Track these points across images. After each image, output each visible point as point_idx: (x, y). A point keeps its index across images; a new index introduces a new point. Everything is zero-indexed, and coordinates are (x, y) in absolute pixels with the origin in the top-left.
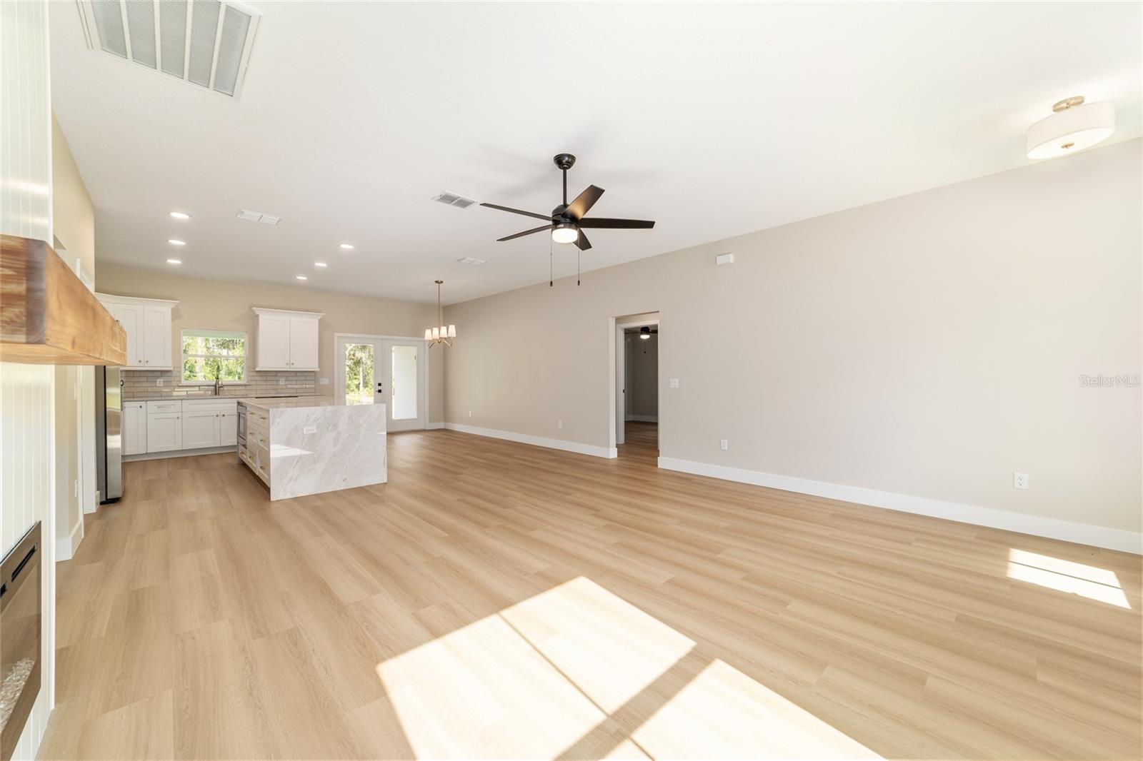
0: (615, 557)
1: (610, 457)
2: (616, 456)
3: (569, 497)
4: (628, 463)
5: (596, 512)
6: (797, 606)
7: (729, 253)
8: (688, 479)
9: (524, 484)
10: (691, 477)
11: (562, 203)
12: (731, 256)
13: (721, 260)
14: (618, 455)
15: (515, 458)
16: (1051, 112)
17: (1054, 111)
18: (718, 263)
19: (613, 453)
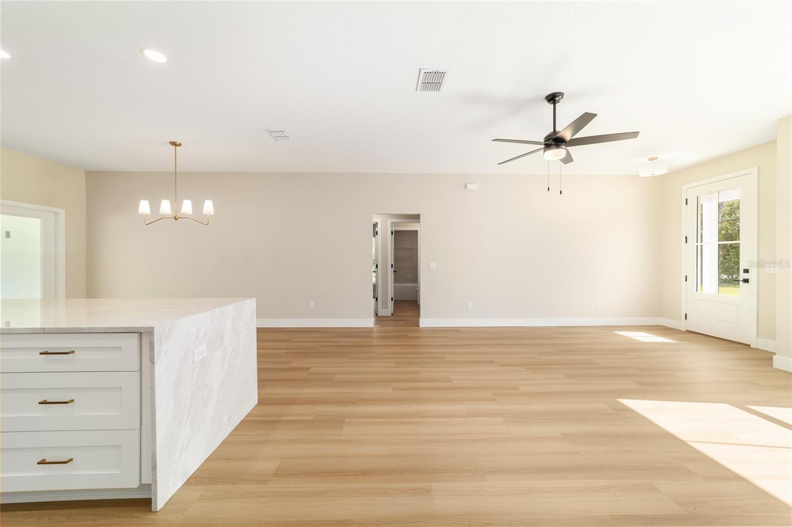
7: (475, 184)
11: (552, 130)
17: (649, 160)
18: (467, 188)
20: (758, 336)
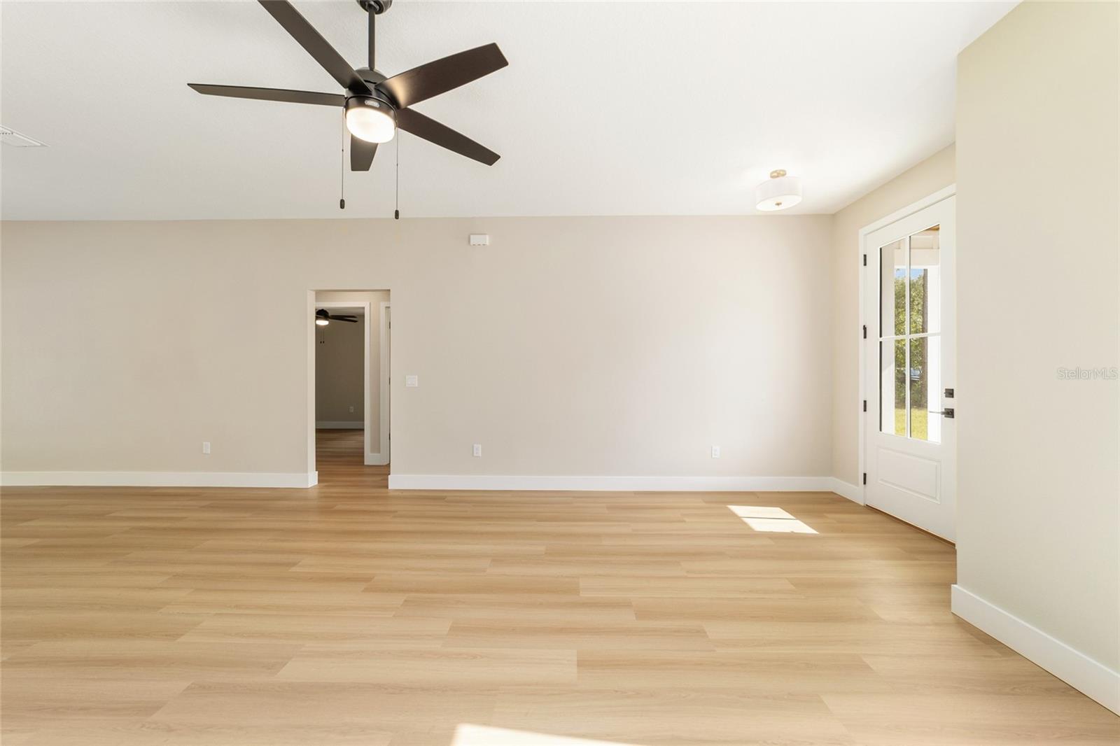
0: (475, 657)
1: (309, 486)
2: (316, 483)
3: (294, 569)
4: (344, 490)
5: (367, 583)
6: (716, 630)
7: (485, 234)
8: (442, 499)
9: (179, 569)
10: (445, 494)
12: (487, 237)
13: (475, 240)
14: (319, 481)
15: (115, 519)
16: (767, 177)
17: (772, 177)
18: (472, 243)
19: (311, 479)
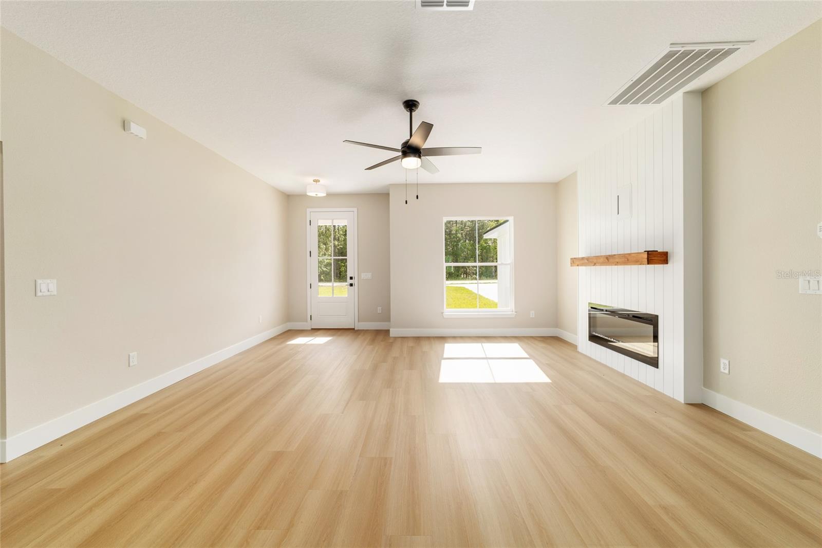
20: (359, 321)
